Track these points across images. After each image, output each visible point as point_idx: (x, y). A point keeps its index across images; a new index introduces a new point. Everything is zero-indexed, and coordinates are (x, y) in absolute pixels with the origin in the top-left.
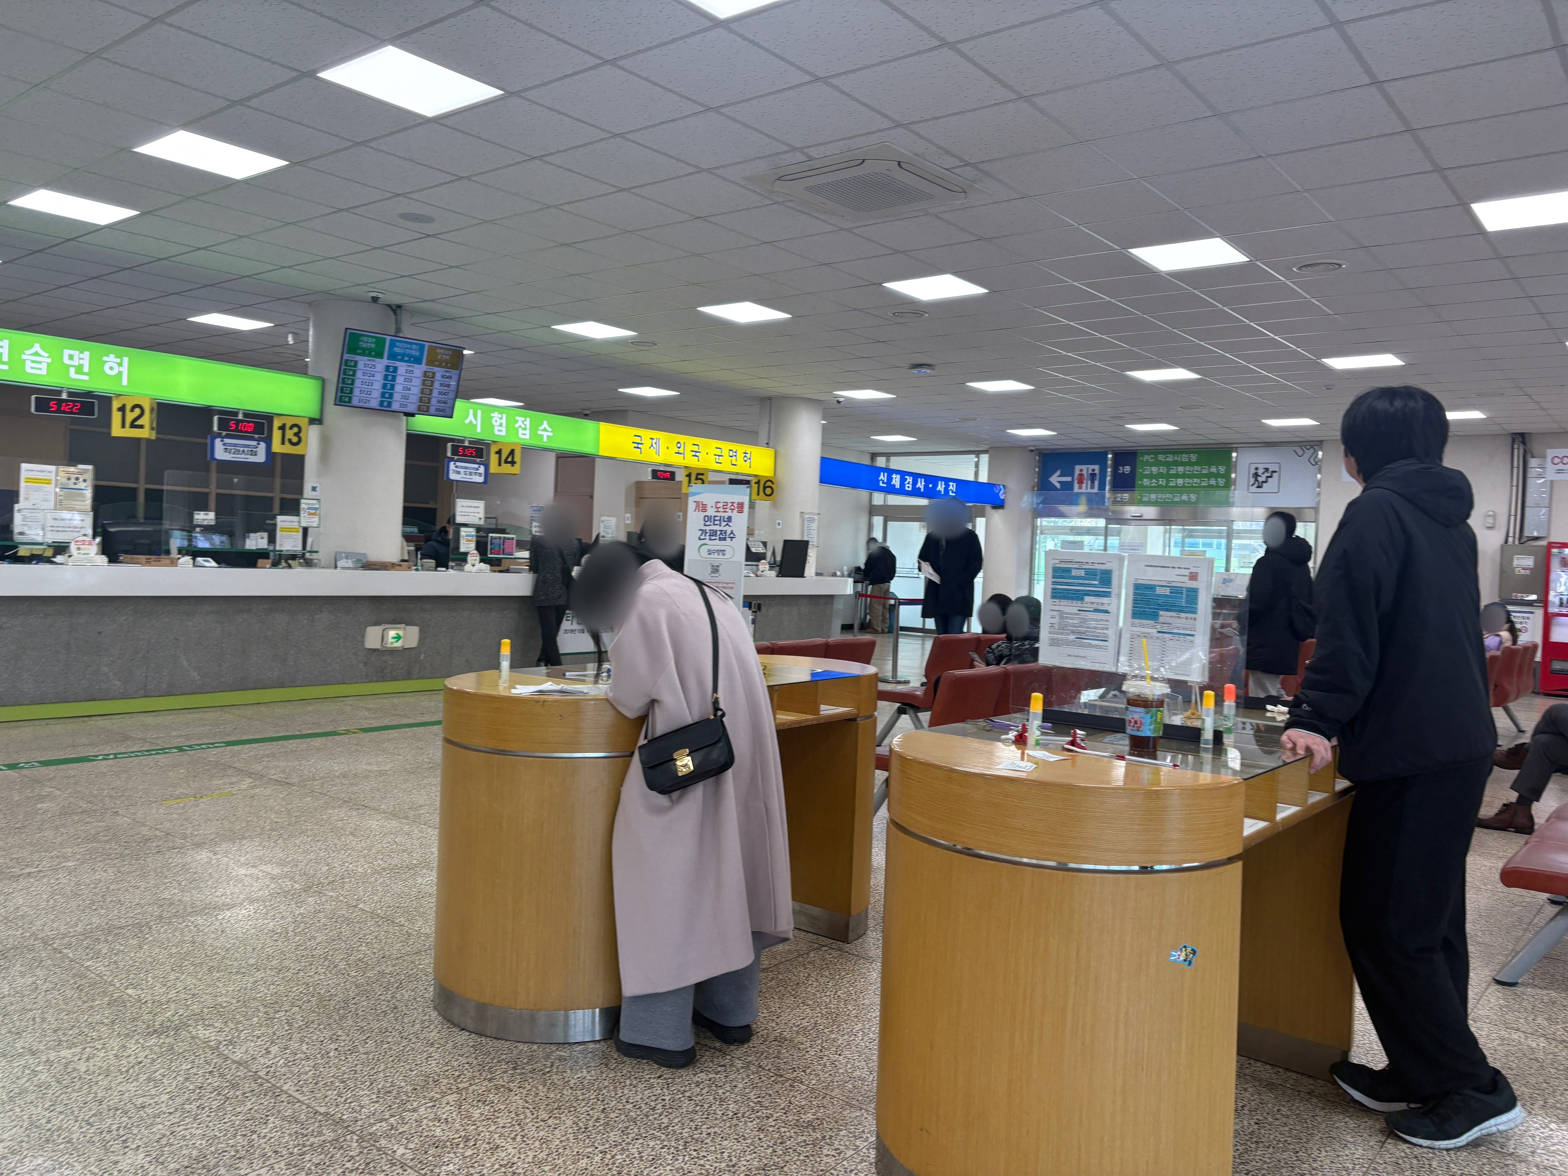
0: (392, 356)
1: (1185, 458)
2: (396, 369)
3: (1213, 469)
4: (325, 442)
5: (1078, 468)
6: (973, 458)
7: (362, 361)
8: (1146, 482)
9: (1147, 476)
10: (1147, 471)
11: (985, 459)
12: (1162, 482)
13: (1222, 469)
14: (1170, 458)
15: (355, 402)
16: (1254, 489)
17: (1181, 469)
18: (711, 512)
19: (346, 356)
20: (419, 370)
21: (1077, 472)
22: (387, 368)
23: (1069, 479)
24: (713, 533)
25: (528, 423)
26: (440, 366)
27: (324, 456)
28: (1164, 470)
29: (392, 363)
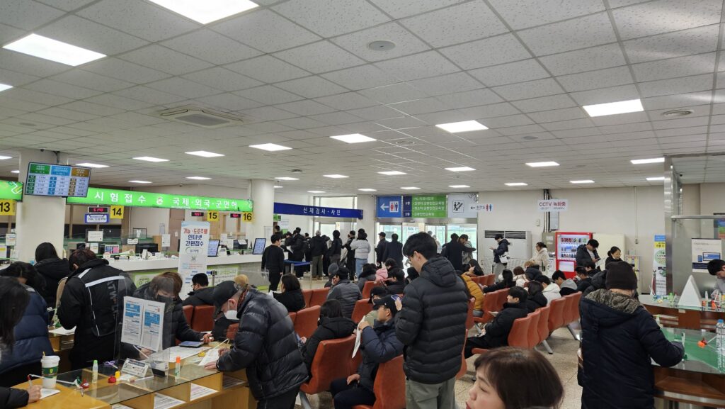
0: (53, 173)
1: (429, 199)
2: (56, 178)
3: (440, 203)
4: (24, 209)
5: (391, 203)
6: (352, 198)
7: (38, 176)
8: (416, 208)
9: (416, 206)
10: (416, 205)
11: (356, 198)
12: (421, 208)
13: (443, 203)
14: (424, 199)
15: (35, 193)
16: (455, 211)
17: (428, 203)
18: (192, 233)
19: (29, 174)
20: (68, 179)
21: (391, 204)
22: (51, 178)
23: (387, 207)
24: (193, 243)
25: (131, 196)
26: (79, 176)
27: (24, 216)
28: (421, 203)
29: (54, 176)
